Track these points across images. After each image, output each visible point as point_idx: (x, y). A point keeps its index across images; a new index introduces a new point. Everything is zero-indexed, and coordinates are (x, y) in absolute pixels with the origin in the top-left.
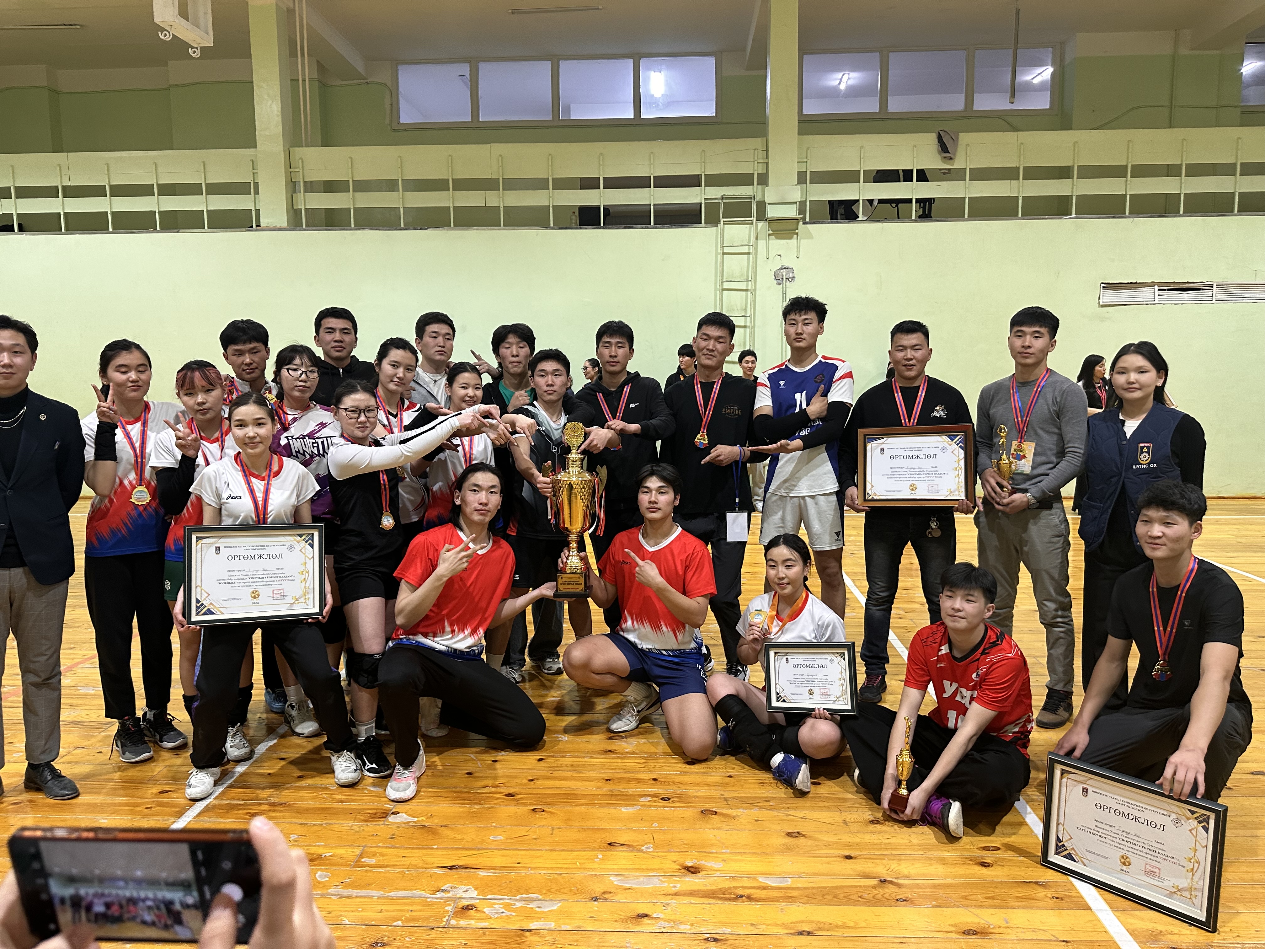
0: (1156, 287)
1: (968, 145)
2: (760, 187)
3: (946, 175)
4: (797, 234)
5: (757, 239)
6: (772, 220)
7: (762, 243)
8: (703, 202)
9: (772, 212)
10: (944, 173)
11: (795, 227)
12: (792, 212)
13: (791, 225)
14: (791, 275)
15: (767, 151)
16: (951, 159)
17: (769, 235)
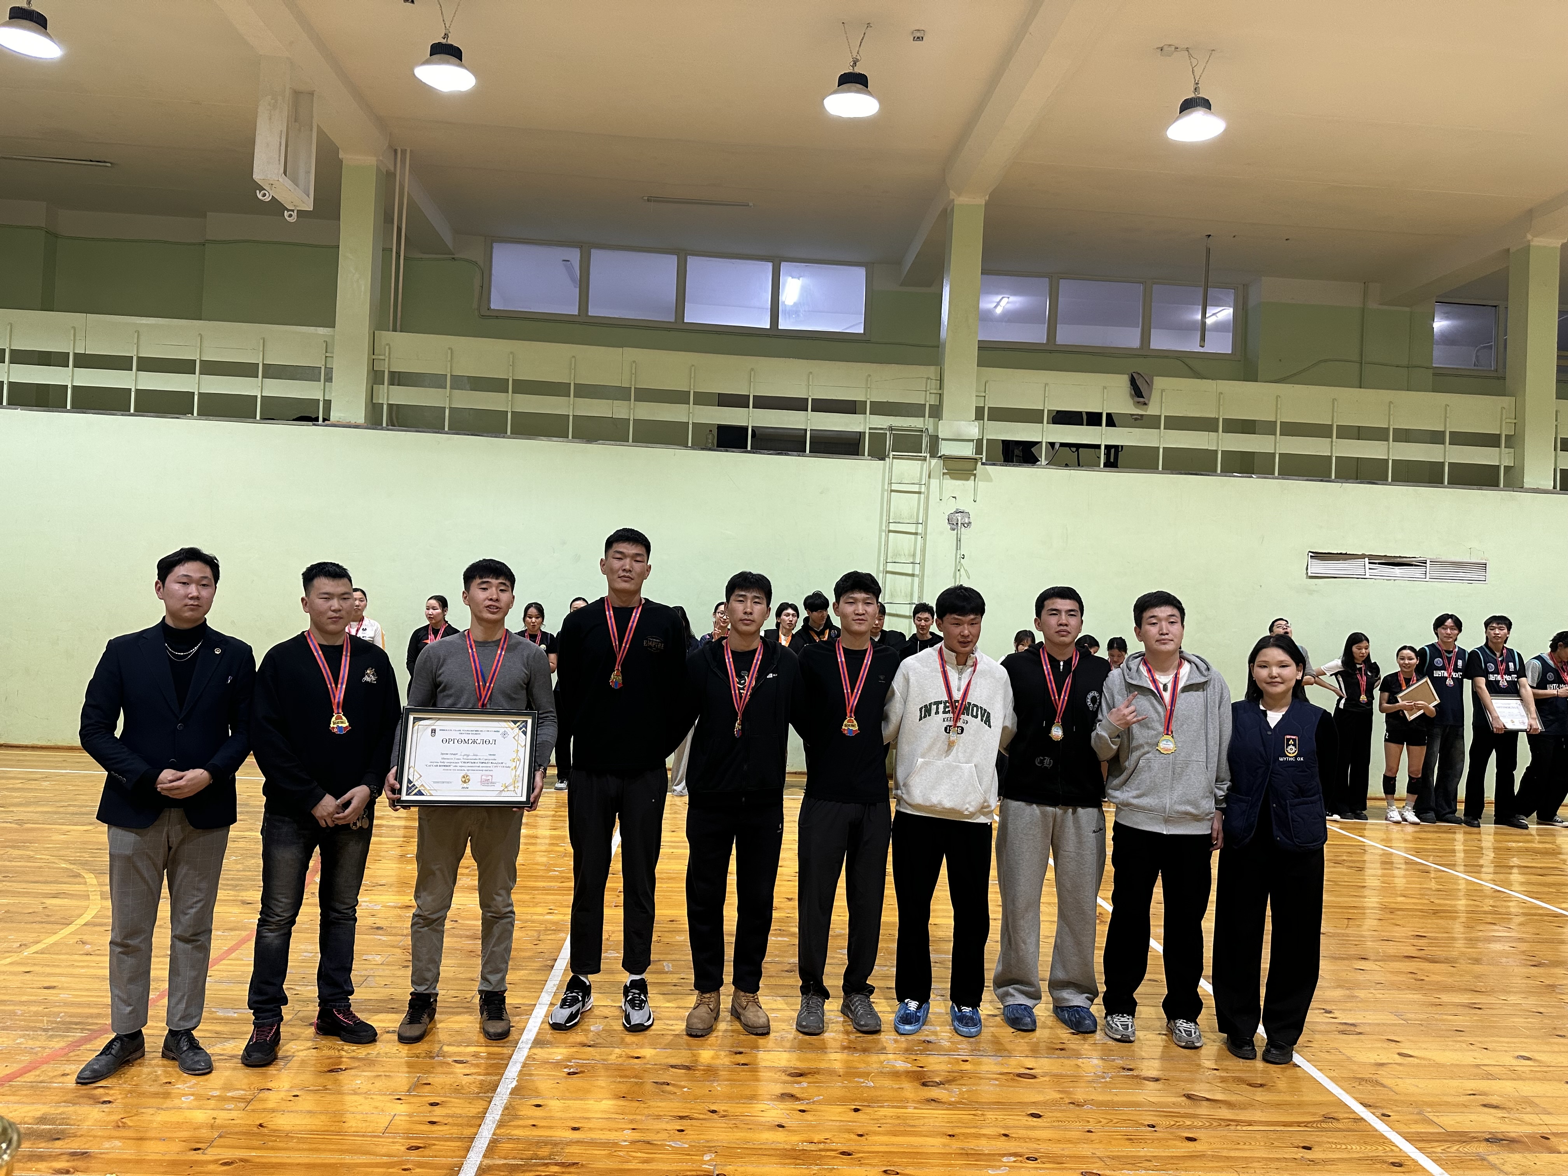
0: (1367, 560)
1: (1163, 391)
2: (931, 419)
3: (1138, 421)
4: (975, 475)
5: (929, 477)
6: (946, 458)
7: (934, 483)
8: (867, 431)
9: (946, 449)
10: (1136, 419)
11: (972, 467)
12: (968, 450)
13: (969, 465)
14: (967, 521)
15: (941, 380)
16: (1145, 404)
17: (944, 474)
